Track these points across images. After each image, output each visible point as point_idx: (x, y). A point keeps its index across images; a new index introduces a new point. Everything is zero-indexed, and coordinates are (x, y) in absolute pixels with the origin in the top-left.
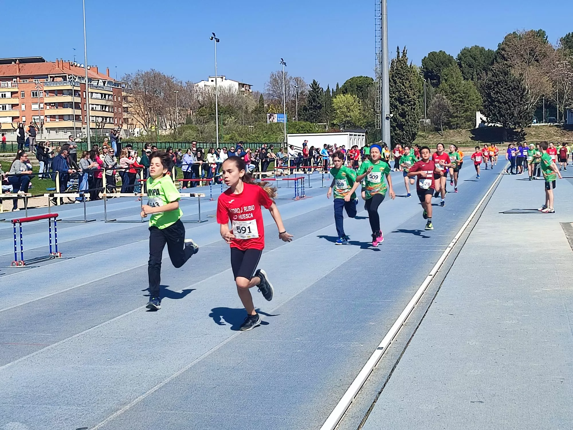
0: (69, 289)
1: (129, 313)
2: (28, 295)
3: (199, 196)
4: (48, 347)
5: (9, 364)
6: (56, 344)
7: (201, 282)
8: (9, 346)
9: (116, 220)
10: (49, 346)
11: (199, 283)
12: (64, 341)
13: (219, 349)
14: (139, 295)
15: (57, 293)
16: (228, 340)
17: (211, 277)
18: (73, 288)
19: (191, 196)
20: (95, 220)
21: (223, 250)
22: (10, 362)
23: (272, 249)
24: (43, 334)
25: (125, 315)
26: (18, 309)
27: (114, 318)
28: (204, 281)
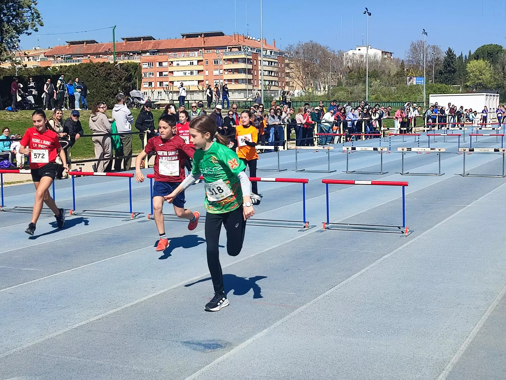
0: (291, 240)
1: (363, 271)
2: (256, 245)
3: (382, 150)
4: (298, 311)
5: (266, 330)
6: (304, 306)
7: (418, 238)
8: (258, 306)
9: (304, 170)
10: (299, 309)
11: (415, 239)
12: (311, 303)
13: (484, 325)
14: (362, 251)
15: (281, 244)
16: (488, 314)
17: (424, 233)
18: (294, 239)
19: (374, 150)
20: (287, 170)
21: (420, 203)
22: (265, 328)
23: (469, 204)
24: (287, 293)
25: (359, 273)
26: (251, 261)
27: (349, 276)
28: (419, 237)
